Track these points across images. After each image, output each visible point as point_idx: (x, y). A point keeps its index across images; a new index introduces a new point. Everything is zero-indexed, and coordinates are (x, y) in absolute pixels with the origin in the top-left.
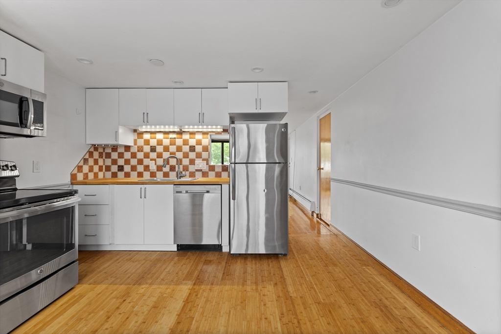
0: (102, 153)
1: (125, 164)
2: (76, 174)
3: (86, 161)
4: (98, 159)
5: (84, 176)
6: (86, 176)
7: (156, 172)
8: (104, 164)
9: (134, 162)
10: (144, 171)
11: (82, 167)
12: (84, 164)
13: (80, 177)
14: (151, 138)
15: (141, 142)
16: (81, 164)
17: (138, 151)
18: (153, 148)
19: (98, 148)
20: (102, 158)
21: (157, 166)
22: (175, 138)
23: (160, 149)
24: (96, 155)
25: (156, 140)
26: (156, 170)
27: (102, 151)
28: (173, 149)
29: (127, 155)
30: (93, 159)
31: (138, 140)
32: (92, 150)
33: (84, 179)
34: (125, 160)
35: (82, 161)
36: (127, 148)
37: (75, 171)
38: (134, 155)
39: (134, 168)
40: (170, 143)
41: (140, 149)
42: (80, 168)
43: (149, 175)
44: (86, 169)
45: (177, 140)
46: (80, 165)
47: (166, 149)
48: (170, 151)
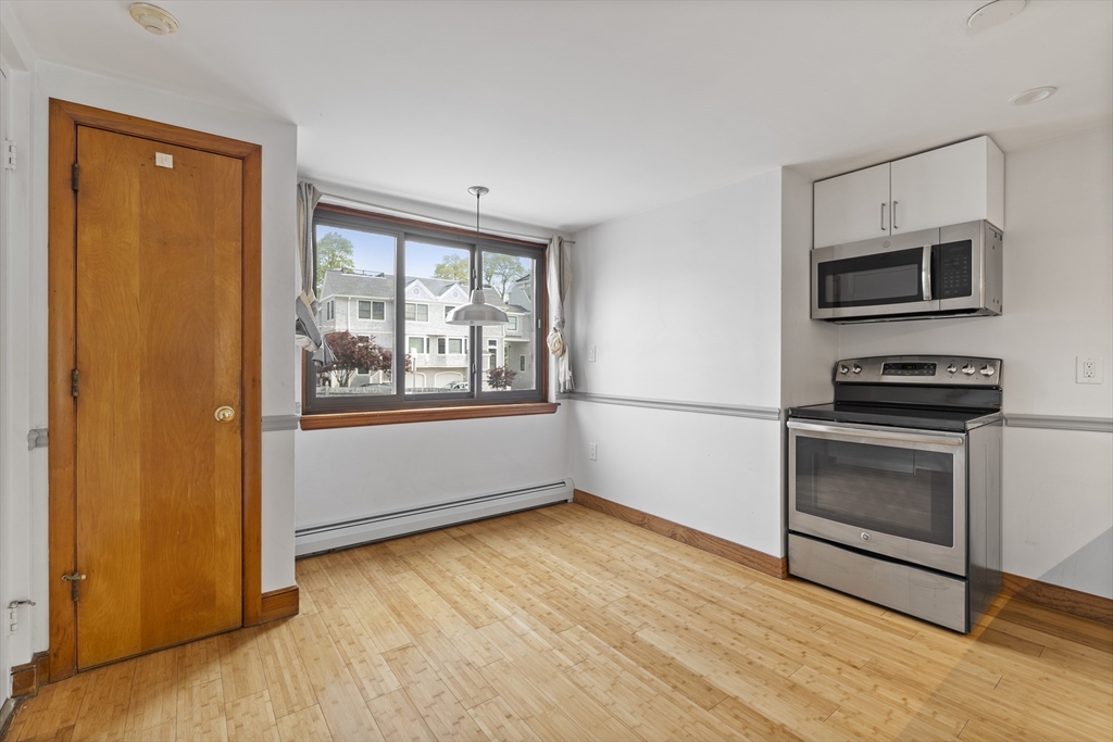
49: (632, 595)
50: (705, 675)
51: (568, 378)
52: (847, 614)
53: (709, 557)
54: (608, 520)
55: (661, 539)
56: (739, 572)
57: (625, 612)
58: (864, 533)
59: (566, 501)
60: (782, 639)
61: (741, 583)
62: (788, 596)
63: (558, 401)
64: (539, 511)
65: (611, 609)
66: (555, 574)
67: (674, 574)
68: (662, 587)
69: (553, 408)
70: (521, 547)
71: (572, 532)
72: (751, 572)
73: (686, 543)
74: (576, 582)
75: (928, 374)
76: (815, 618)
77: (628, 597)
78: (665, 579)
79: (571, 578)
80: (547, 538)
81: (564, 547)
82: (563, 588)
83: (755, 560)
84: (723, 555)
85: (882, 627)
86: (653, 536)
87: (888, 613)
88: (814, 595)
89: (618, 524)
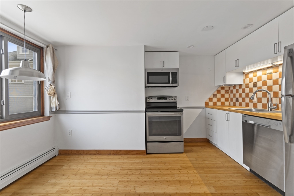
0: (228, 90)
1: (239, 97)
2: (208, 102)
3: (215, 95)
4: (224, 94)
5: (213, 103)
6: (215, 104)
7: (257, 104)
8: (230, 97)
9: (244, 95)
10: (250, 102)
11: (212, 98)
12: (213, 97)
13: (211, 104)
14: (254, 76)
15: (247, 81)
16: (212, 97)
17: (246, 87)
18: (254, 84)
19: (224, 88)
20: (228, 93)
21: (258, 98)
22: (271, 73)
23: (259, 84)
24: (223, 92)
25: (257, 77)
26: (257, 102)
27: (228, 89)
28: (270, 83)
29: (240, 91)
30: (220, 94)
31: (246, 79)
32: (220, 89)
33: (213, 105)
34: (239, 94)
35: (212, 95)
36: (240, 86)
37: (208, 101)
38: (244, 91)
39: (244, 100)
40: (268, 78)
41: (247, 86)
42: (211, 100)
43: (253, 106)
44: (215, 100)
45: (273, 74)
46: (210, 97)
47: (265, 84)
48: (267, 85)
49: (120, 180)
50: (164, 192)
51: (57, 105)
52: (166, 158)
53: (126, 157)
54: (81, 157)
55: (106, 157)
56: (136, 158)
57: (125, 187)
58: (165, 137)
59: (56, 156)
60: (164, 171)
61: (140, 161)
62: (152, 159)
63: (51, 115)
64: (46, 164)
65: (120, 189)
66: (85, 188)
67: (122, 166)
68: (125, 172)
69: (49, 118)
70: (56, 184)
71: (72, 167)
72: (139, 156)
73: (115, 155)
74: (97, 186)
75: (166, 100)
76: (162, 162)
77: (120, 181)
78: (122, 169)
79: (93, 186)
80: (64, 175)
81: (76, 175)
82: (94, 191)
83: (138, 153)
84: (128, 154)
85: (173, 158)
86: (103, 157)
87: (170, 154)
88: (156, 156)
89: (86, 157)
